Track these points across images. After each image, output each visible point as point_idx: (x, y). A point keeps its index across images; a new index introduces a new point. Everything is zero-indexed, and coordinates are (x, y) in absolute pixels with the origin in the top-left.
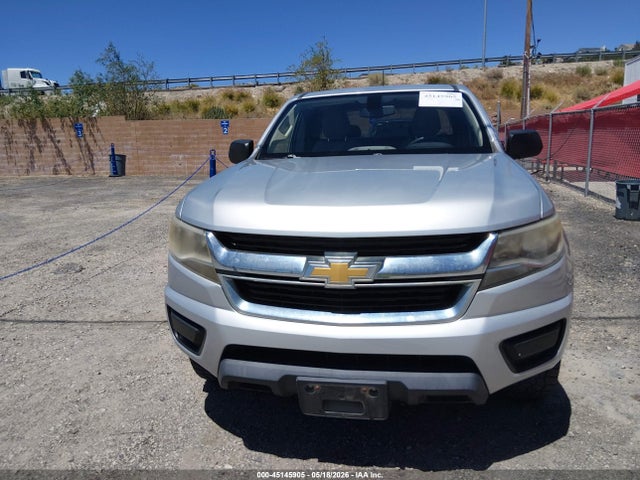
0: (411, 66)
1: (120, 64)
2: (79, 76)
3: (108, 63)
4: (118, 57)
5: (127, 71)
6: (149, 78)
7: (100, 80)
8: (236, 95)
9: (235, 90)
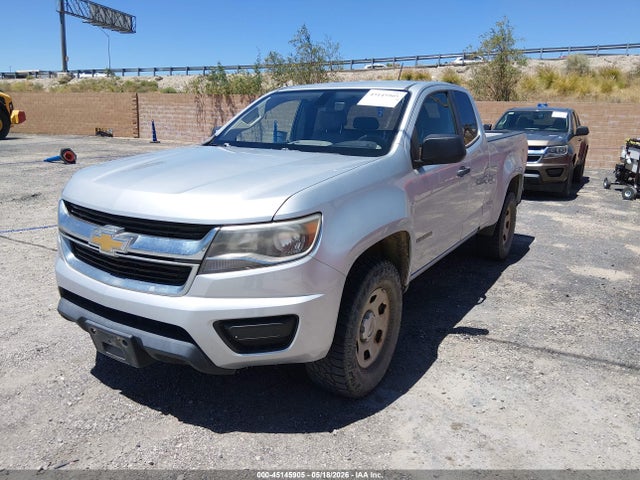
0: (624, 47)
1: (310, 46)
2: (273, 57)
3: (299, 45)
4: (308, 38)
5: (314, 52)
6: (333, 59)
7: (290, 60)
8: (414, 76)
9: (414, 70)
